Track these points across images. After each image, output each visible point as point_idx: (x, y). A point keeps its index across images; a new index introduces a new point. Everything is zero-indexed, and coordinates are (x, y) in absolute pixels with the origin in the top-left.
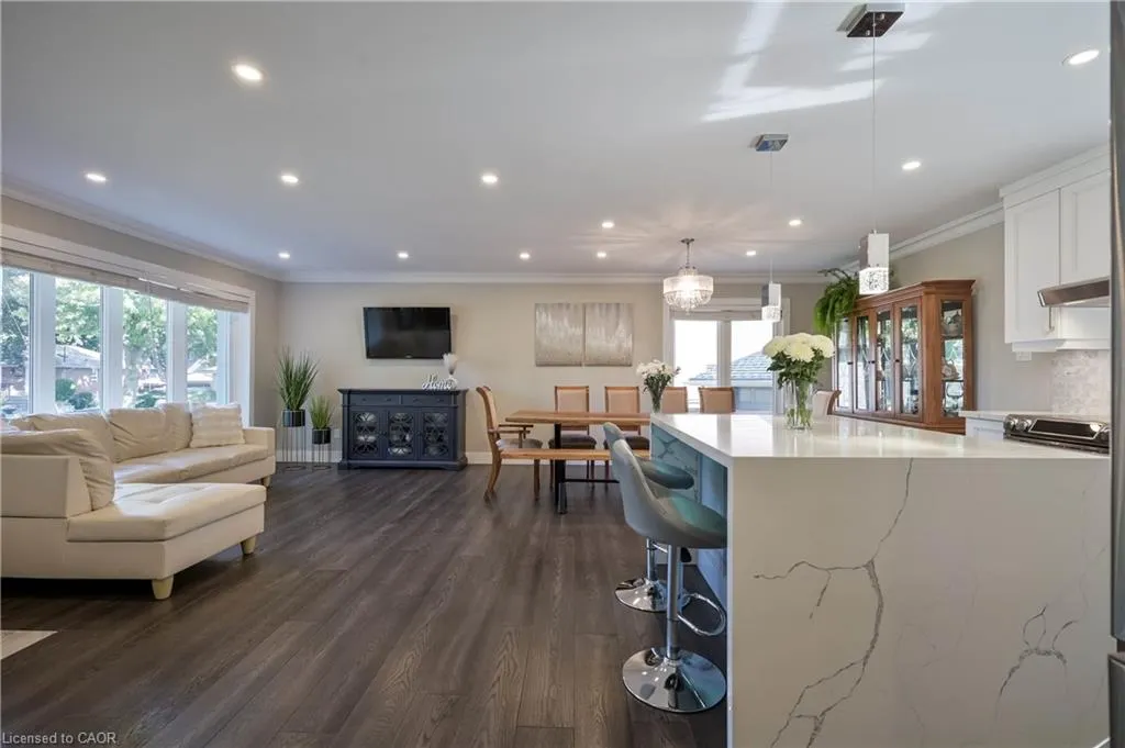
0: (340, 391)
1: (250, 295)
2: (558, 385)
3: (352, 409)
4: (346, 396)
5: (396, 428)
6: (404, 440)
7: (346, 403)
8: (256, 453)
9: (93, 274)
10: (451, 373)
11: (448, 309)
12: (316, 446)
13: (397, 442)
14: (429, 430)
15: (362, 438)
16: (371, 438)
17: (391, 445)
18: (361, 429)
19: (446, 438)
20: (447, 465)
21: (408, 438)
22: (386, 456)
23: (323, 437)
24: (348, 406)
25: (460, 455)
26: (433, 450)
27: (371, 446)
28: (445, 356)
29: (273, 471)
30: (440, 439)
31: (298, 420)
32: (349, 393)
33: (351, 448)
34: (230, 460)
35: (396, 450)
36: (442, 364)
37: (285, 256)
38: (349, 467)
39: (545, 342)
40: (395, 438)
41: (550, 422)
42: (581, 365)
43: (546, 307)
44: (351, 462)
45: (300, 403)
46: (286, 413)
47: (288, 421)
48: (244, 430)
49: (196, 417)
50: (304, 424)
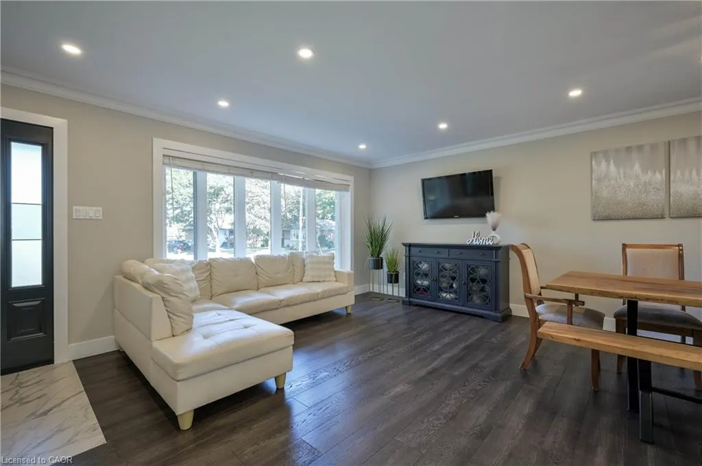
0: (404, 245)
1: (350, 179)
2: (626, 243)
3: (412, 259)
4: (408, 248)
5: (445, 277)
6: (451, 287)
7: (408, 254)
8: (341, 289)
9: (251, 172)
10: (494, 229)
11: (490, 171)
12: (390, 284)
13: (446, 288)
14: (473, 280)
15: (419, 282)
16: (426, 283)
17: (441, 290)
18: (418, 274)
19: (488, 289)
20: (490, 315)
21: (454, 285)
22: (437, 298)
23: (393, 278)
24: (409, 256)
25: (502, 306)
26: (476, 300)
27: (426, 289)
28: (487, 215)
29: (353, 302)
30: (483, 290)
31: (378, 265)
32: (410, 246)
33: (412, 289)
34: (318, 294)
35: (444, 295)
36: (486, 223)
37: (362, 147)
38: (410, 304)
39: (605, 193)
40: (444, 285)
41: (620, 296)
42: (663, 217)
43: (606, 153)
44: (411, 299)
45: (379, 253)
46: (370, 259)
47: (371, 265)
48: (335, 272)
49: (307, 261)
50: (382, 268)
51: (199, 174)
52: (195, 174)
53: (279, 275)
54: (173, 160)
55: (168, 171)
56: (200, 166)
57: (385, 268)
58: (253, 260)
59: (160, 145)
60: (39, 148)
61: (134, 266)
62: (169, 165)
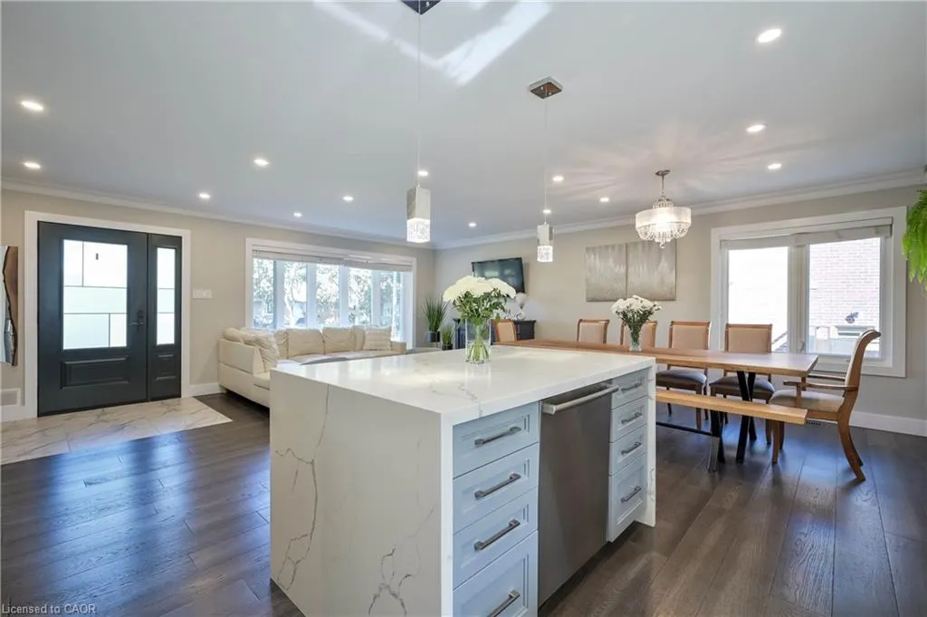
0: (455, 320)
1: (413, 260)
2: (584, 318)
7: (457, 328)
11: (521, 259)
24: (459, 331)
31: (436, 338)
39: (594, 281)
43: (594, 250)
45: (437, 327)
46: (429, 333)
47: (429, 339)
48: (391, 342)
49: (367, 332)
50: (439, 341)
51: (278, 262)
52: (275, 264)
53: (343, 344)
54: (260, 253)
55: (255, 260)
56: (279, 256)
57: (442, 342)
58: (321, 332)
59: (251, 242)
60: (173, 251)
61: (232, 331)
62: (256, 257)
